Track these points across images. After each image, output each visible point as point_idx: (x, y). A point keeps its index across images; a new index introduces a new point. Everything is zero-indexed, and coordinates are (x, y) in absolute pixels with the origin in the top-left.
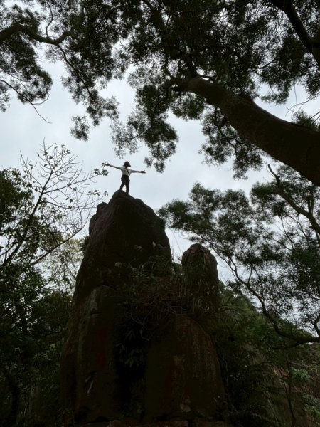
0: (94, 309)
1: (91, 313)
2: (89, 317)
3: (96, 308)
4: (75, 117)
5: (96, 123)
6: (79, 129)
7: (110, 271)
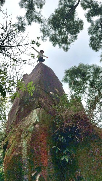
0: (37, 121)
1: (34, 124)
2: (33, 127)
3: (38, 121)
4: (19, 16)
5: (30, 24)
6: (20, 25)
7: (43, 100)
